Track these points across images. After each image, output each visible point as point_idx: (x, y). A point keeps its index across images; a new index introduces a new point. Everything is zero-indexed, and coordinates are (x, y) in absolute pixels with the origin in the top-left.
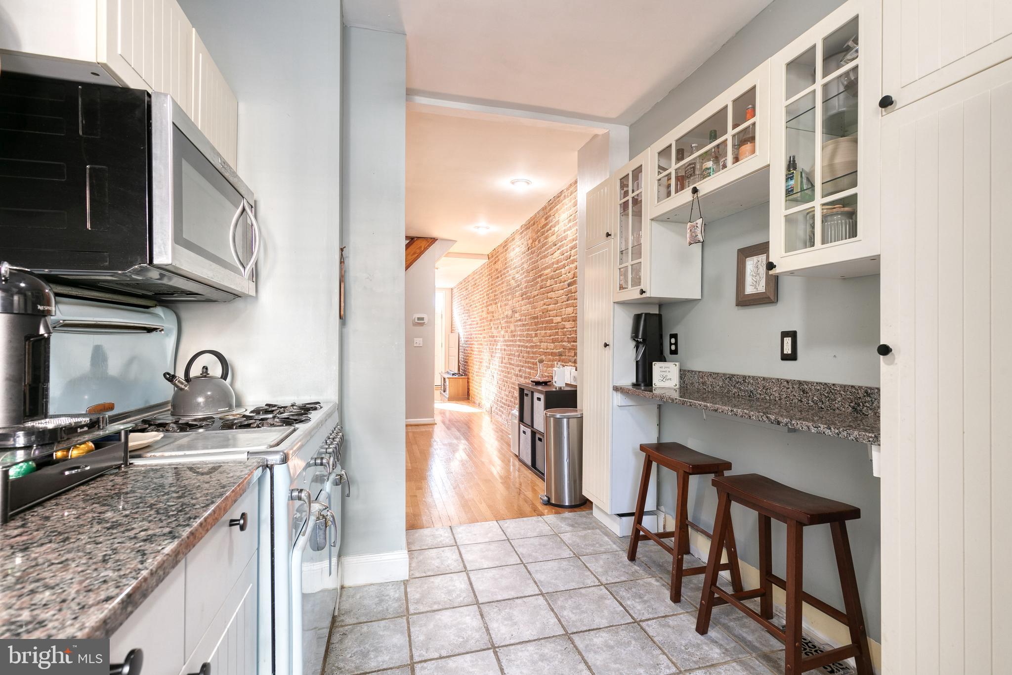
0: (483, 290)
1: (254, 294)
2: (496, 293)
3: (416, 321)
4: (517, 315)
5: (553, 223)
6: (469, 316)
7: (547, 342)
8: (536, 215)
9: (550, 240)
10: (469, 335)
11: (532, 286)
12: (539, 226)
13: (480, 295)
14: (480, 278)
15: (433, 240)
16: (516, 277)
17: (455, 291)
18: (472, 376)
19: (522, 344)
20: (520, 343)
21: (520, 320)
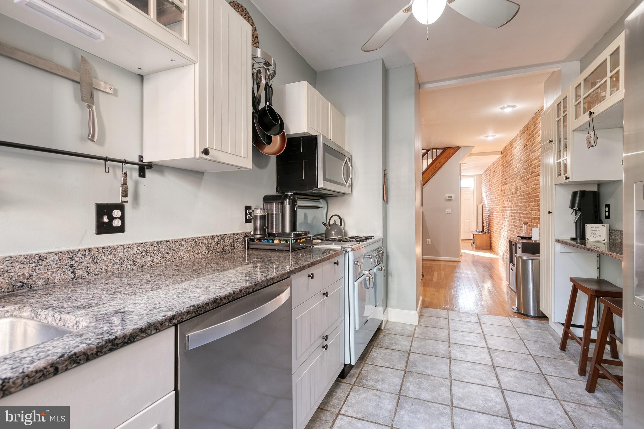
0: (499, 175)
1: (351, 193)
2: (506, 177)
3: (447, 198)
4: (518, 192)
5: (539, 128)
6: (491, 193)
7: (535, 210)
8: (528, 123)
9: (537, 140)
10: (491, 206)
11: (527, 172)
12: (531, 131)
13: (497, 179)
14: (497, 167)
15: (458, 148)
16: (518, 166)
17: (483, 176)
18: (493, 234)
19: (521, 212)
20: (520, 212)
21: (520, 195)
